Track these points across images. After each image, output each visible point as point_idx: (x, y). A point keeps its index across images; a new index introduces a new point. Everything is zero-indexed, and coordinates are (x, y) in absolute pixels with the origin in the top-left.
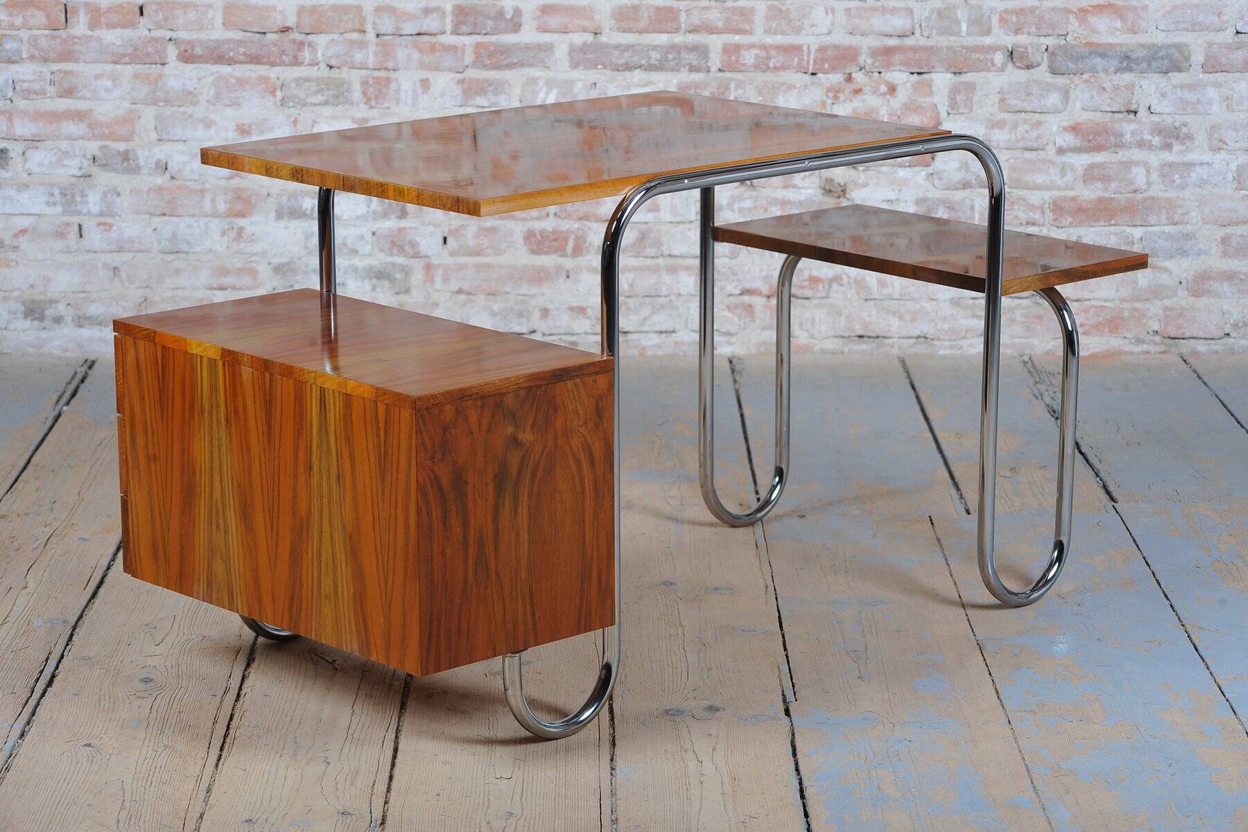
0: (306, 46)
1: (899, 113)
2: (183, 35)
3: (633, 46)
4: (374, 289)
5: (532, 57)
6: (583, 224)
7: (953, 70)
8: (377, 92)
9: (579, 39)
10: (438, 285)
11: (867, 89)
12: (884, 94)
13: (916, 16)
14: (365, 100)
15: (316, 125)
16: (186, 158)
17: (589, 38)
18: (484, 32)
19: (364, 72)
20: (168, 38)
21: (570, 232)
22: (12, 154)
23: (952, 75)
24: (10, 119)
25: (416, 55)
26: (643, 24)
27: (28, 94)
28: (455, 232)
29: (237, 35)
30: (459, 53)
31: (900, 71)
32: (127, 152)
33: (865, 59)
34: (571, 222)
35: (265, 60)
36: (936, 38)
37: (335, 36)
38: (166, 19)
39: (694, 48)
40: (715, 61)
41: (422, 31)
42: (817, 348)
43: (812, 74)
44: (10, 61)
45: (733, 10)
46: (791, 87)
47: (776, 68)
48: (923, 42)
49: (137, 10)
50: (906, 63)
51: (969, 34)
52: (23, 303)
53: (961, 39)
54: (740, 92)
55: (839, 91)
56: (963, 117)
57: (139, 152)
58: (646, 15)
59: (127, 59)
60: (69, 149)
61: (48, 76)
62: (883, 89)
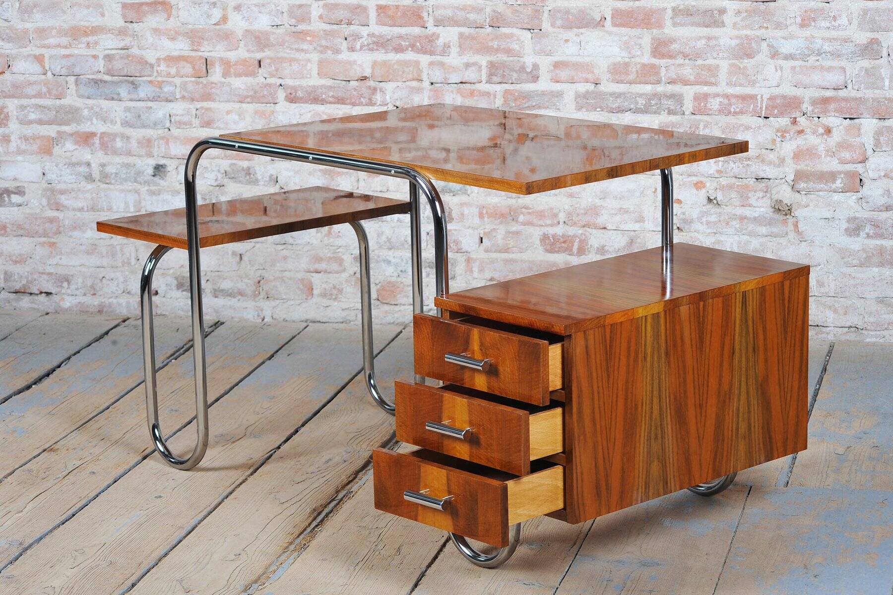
0: (378, 91)
1: (834, 150)
2: (289, 82)
3: (624, 94)
5: (547, 101)
6: (586, 231)
7: (877, 116)
9: (583, 88)
10: (476, 274)
11: (808, 131)
12: (822, 135)
13: (848, 73)
16: (291, 174)
17: (591, 87)
18: (510, 82)
20: (278, 84)
21: (575, 236)
22: (169, 169)
23: (877, 120)
24: (167, 143)
25: (459, 99)
26: (631, 77)
27: (180, 124)
28: (487, 234)
29: (330, 82)
30: (492, 97)
31: (835, 116)
32: (249, 168)
33: (806, 106)
34: (576, 228)
35: (348, 101)
36: (864, 91)
37: (399, 84)
38: (277, 70)
39: (672, 96)
40: (688, 106)
41: (464, 81)
43: (765, 117)
44: (168, 100)
45: (702, 67)
46: (748, 128)
47: (736, 113)
48: (854, 94)
49: (257, 63)
50: (839, 110)
51: (890, 88)
52: (176, 278)
53: (884, 92)
54: (707, 129)
55: (785, 131)
56: (885, 154)
57: (257, 168)
58: (634, 70)
59: (249, 99)
60: (208, 165)
61: (194, 112)
62: (821, 130)
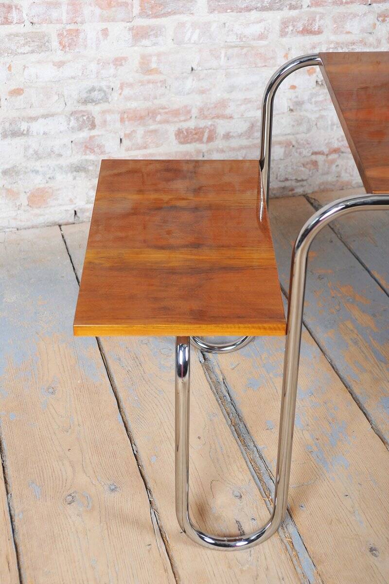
0: (14, 8)
4: (75, 178)
5: (182, 7)
6: (214, 122)
8: (70, 41)
14: (61, 48)
15: (26, 69)
19: (58, 26)
21: (206, 127)
25: (98, 11)
28: (128, 136)
30: (129, 7)
34: (206, 121)
42: (354, 182)
43: (369, 5)
46: (355, 15)
54: (322, 22)
